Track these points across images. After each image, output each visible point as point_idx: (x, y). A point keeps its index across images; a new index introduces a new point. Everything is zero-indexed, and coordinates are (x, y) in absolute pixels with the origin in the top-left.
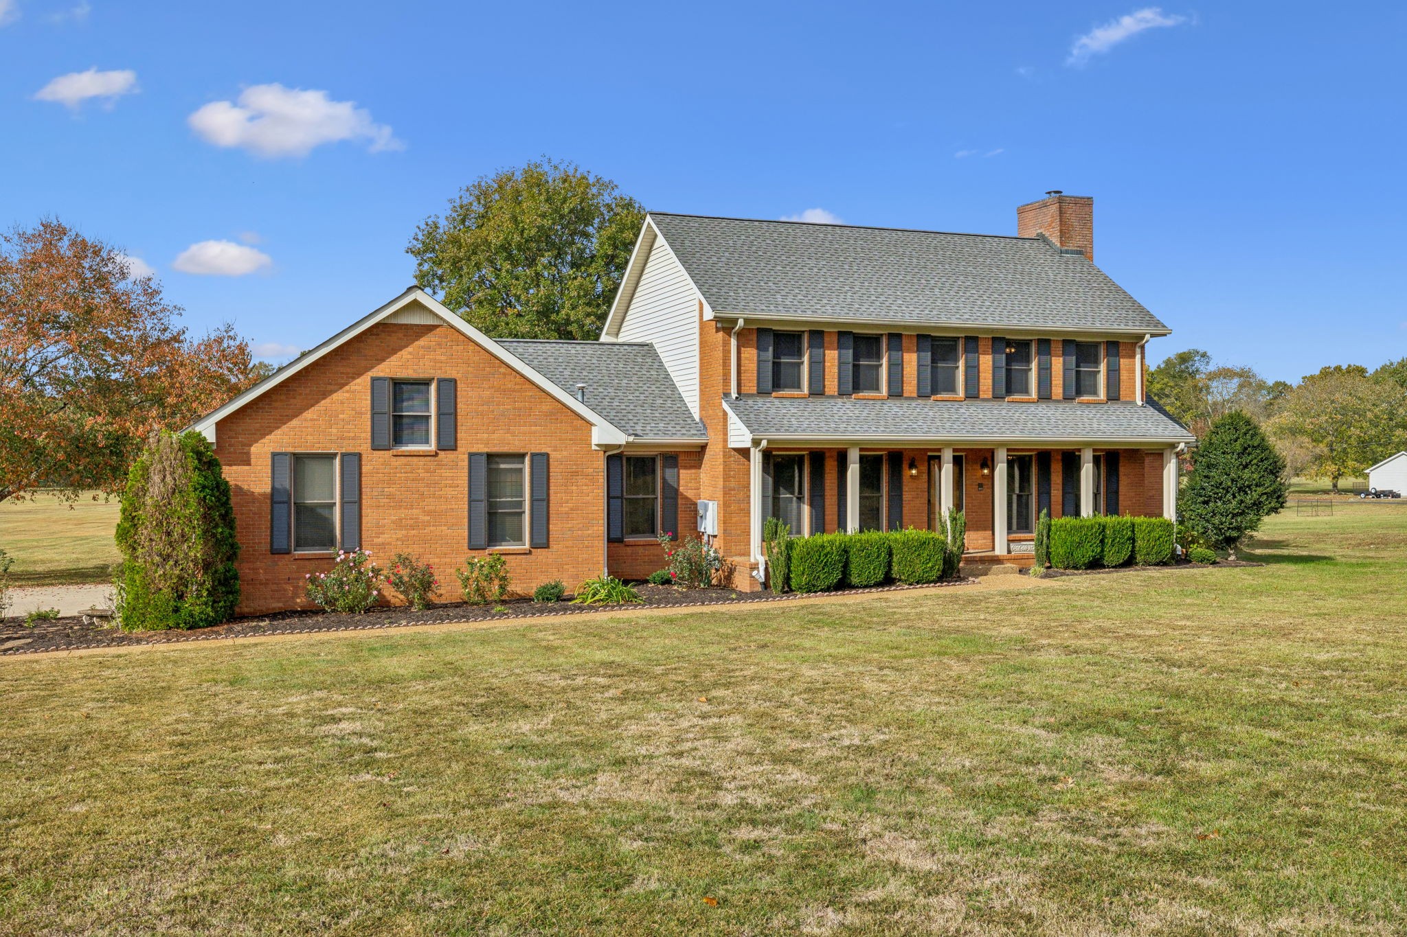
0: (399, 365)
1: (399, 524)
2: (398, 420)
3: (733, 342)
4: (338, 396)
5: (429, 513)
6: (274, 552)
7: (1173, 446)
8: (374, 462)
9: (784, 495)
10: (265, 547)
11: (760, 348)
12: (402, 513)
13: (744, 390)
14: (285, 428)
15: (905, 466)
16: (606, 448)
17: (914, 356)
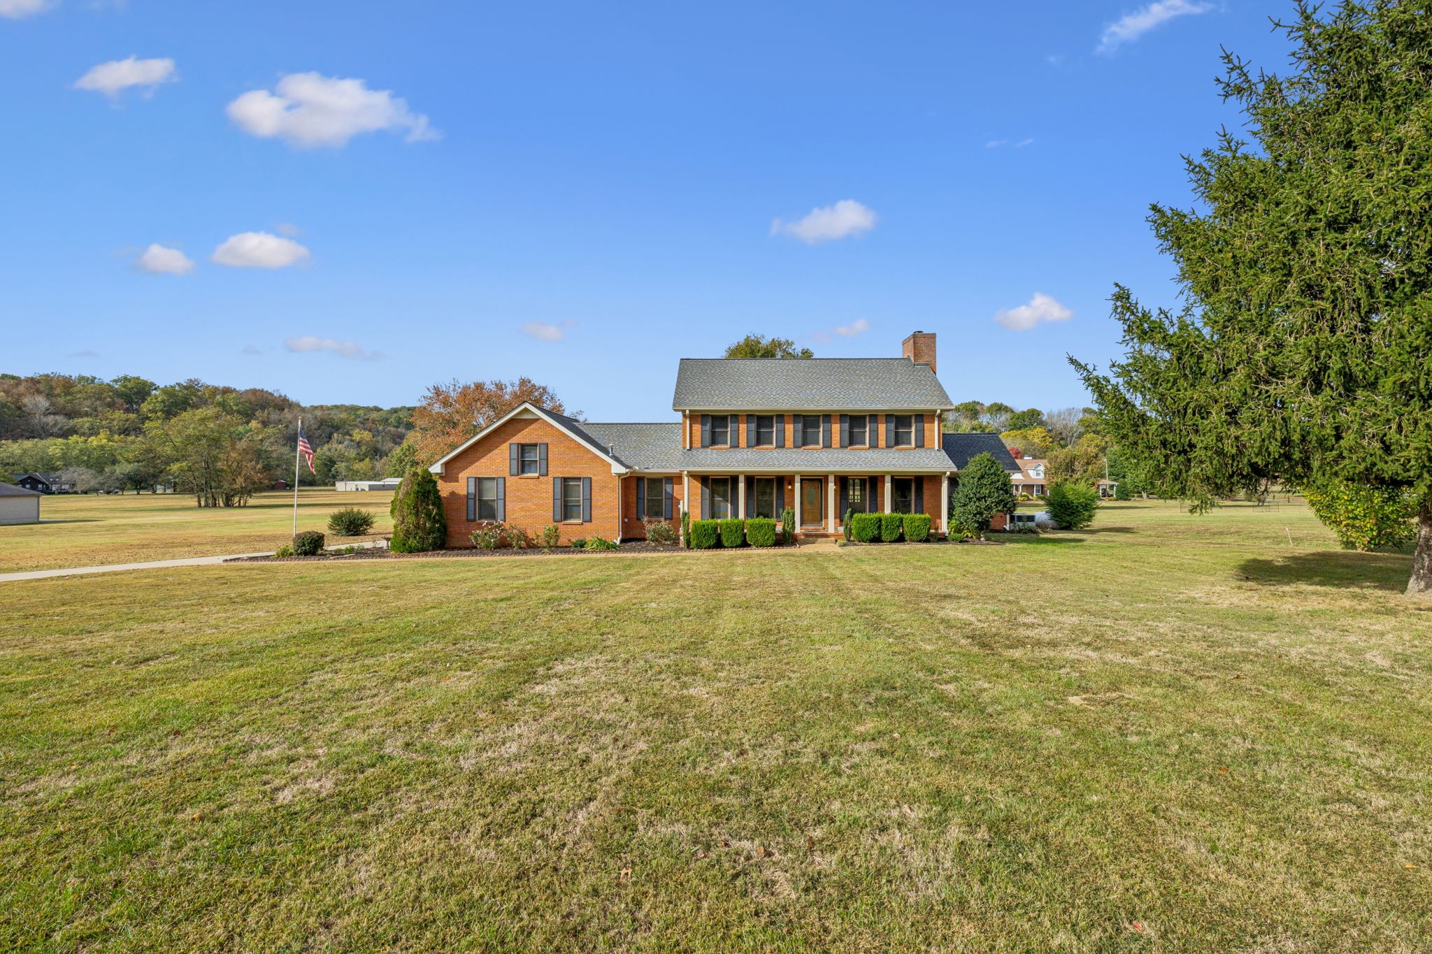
0: (523, 437)
1: (522, 509)
2: (523, 462)
3: (688, 422)
4: (496, 451)
5: (536, 505)
6: (468, 520)
7: (945, 473)
8: (511, 481)
9: (718, 499)
10: (464, 518)
11: (703, 424)
12: (523, 504)
13: (694, 445)
14: (473, 466)
15: (786, 483)
16: (619, 475)
17: (792, 426)
